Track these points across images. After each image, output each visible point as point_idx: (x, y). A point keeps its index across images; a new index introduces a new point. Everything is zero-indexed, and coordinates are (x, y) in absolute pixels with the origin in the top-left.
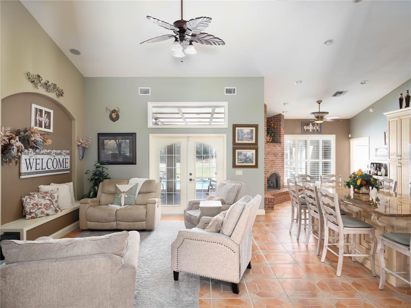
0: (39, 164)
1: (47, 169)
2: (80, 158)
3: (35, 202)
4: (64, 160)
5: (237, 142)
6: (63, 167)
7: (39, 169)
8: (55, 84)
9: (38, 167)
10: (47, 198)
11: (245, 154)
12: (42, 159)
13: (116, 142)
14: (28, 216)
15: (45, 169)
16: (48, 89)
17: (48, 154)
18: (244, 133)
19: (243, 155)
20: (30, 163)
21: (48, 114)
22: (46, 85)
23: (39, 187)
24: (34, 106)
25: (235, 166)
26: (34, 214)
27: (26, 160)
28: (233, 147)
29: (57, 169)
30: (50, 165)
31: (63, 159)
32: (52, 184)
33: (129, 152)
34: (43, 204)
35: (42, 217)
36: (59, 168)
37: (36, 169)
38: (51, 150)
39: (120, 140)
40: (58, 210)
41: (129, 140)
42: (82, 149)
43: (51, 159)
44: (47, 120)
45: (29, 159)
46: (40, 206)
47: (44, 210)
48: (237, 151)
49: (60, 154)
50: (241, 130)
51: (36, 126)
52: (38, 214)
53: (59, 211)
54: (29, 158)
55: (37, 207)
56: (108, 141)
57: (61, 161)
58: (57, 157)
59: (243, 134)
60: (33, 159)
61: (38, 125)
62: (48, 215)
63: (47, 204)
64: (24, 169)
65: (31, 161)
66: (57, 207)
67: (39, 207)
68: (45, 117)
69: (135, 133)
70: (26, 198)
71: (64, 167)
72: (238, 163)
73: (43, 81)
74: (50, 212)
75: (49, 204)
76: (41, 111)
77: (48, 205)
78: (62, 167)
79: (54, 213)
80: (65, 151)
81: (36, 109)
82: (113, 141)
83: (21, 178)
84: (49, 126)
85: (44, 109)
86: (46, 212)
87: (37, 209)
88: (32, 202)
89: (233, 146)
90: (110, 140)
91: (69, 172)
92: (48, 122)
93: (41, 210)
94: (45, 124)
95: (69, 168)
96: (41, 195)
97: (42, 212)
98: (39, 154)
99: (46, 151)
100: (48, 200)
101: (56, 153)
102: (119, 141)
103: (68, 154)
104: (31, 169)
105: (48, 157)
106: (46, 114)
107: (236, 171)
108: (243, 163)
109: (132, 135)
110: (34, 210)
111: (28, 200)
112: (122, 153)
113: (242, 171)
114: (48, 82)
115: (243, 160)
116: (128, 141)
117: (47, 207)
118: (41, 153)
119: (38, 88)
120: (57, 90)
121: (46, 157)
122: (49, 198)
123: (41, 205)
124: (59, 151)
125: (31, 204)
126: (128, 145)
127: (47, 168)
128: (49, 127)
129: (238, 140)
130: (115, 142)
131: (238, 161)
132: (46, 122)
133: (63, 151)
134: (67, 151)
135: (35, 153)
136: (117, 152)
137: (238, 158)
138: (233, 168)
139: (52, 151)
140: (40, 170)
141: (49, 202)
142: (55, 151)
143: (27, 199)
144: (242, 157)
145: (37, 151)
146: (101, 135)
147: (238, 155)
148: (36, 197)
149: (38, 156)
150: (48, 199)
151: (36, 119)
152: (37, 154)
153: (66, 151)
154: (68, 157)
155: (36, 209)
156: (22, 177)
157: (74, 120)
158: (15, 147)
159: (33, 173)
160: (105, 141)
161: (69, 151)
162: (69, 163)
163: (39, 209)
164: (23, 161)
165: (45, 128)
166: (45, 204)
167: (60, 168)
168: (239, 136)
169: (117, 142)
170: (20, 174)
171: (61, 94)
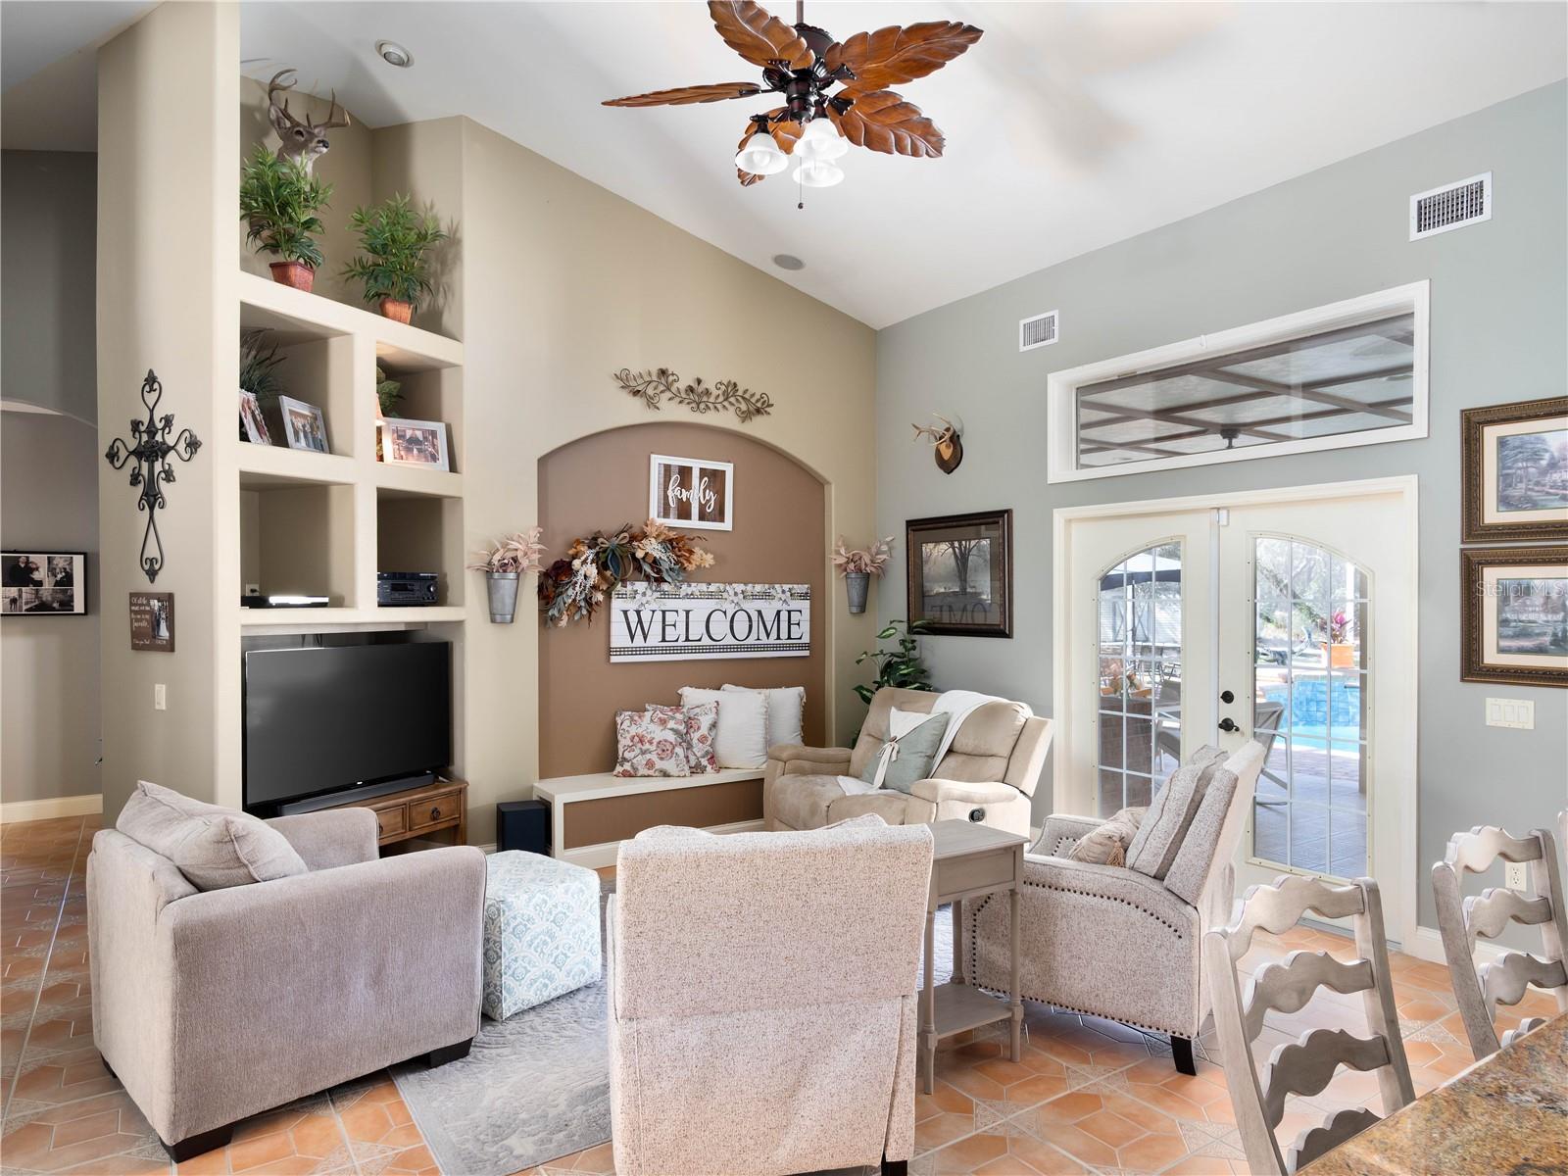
0: (674, 625)
1: (706, 641)
2: (854, 610)
3: (640, 731)
4: (784, 616)
5: (1493, 514)
6: (778, 638)
7: (677, 641)
8: (732, 382)
9: (671, 634)
10: (671, 724)
11: (1554, 596)
12: (688, 612)
13: (954, 549)
14: (619, 769)
15: (700, 640)
16: (698, 404)
17: (710, 596)
18: (1547, 456)
19: (1537, 600)
20: (640, 621)
21: (715, 478)
22: (695, 395)
23: (679, 692)
24: (657, 461)
25: (1473, 668)
26: (630, 764)
27: (625, 612)
28: (1462, 550)
29: (751, 640)
30: (720, 628)
31: (778, 612)
32: (726, 686)
33: (989, 590)
34: (655, 742)
35: (649, 776)
36: (758, 639)
37: (664, 640)
38: (725, 583)
39: (964, 543)
40: (706, 767)
41: (988, 541)
42: (858, 580)
43: (725, 613)
44: (710, 494)
45: (638, 612)
46: (647, 746)
47: (654, 757)
48: (1491, 576)
49: (766, 596)
50: (1526, 438)
51: (666, 515)
52: (639, 768)
53: (709, 768)
54: (636, 607)
55: (639, 745)
56: (931, 545)
57: (769, 617)
58: (752, 606)
59: (1544, 463)
60: (653, 611)
61: (673, 512)
62: (665, 775)
63: (666, 741)
64: (619, 637)
65: (646, 616)
66: (703, 757)
67: (644, 748)
68: (702, 487)
69: (1008, 512)
70: (623, 716)
71: (784, 634)
72: (1501, 650)
73: (682, 385)
74: (669, 765)
75: (671, 743)
76: (685, 472)
77: (668, 745)
78: (774, 635)
79: (682, 774)
80: (786, 587)
81: (667, 468)
82: (944, 546)
83: (612, 661)
84: (717, 512)
85: (696, 465)
86: (659, 764)
87: (639, 751)
88: (634, 730)
89: (1463, 542)
90: (937, 542)
91: (806, 653)
92: (712, 502)
93: (648, 756)
94: (702, 508)
95: (806, 639)
96: (661, 715)
97: (650, 764)
98: (677, 597)
99: (703, 587)
100: (671, 732)
101: (743, 592)
102: (960, 545)
103: (803, 596)
104: (645, 639)
105: (712, 604)
106: (706, 479)
107: (1489, 701)
108: (1540, 650)
109: (996, 519)
110: (632, 755)
111: (627, 723)
112: (969, 590)
113: (1530, 704)
114: (699, 381)
115: (1538, 635)
116: (985, 543)
117: (664, 751)
118: (682, 594)
119: (658, 408)
120: (743, 398)
121: (700, 609)
122: (675, 727)
123: (651, 743)
124: (758, 588)
125: (628, 736)
126: (985, 560)
127: (705, 636)
128: (720, 517)
129: (1505, 502)
130: (951, 549)
131: (1500, 636)
132: (703, 502)
133: (777, 586)
134: (795, 586)
135: (658, 594)
136: (957, 590)
137: (1503, 623)
138: (1462, 680)
139: (728, 588)
140: (680, 643)
141: (671, 737)
142: (739, 587)
143: (624, 720)
144: (1532, 617)
145: (665, 587)
146: (914, 528)
147: (1504, 600)
148: (645, 719)
149: (670, 604)
150: (672, 729)
151: (666, 497)
152: (665, 595)
153: (791, 586)
154: (805, 605)
155: (637, 751)
156: (614, 659)
157: (828, 483)
158: (580, 578)
159: (653, 650)
160: (924, 548)
161: (806, 586)
162: (806, 627)
163: (643, 753)
164: (617, 616)
165: (702, 517)
166: (659, 742)
167: (764, 640)
168: (1505, 479)
169: (957, 550)
170: (609, 651)
171: (758, 408)
